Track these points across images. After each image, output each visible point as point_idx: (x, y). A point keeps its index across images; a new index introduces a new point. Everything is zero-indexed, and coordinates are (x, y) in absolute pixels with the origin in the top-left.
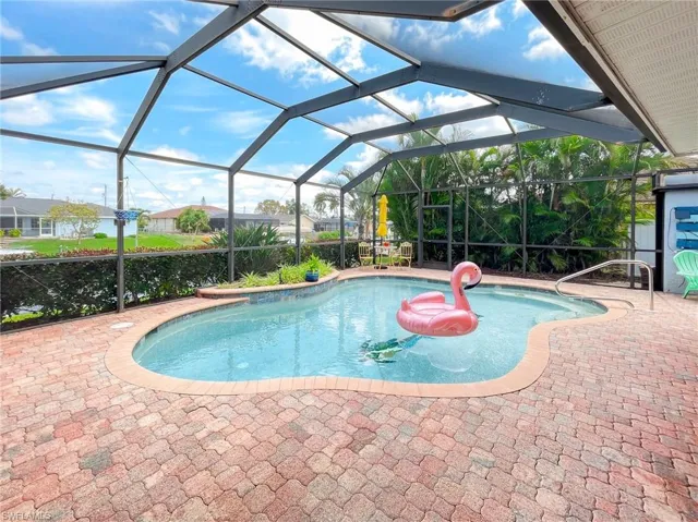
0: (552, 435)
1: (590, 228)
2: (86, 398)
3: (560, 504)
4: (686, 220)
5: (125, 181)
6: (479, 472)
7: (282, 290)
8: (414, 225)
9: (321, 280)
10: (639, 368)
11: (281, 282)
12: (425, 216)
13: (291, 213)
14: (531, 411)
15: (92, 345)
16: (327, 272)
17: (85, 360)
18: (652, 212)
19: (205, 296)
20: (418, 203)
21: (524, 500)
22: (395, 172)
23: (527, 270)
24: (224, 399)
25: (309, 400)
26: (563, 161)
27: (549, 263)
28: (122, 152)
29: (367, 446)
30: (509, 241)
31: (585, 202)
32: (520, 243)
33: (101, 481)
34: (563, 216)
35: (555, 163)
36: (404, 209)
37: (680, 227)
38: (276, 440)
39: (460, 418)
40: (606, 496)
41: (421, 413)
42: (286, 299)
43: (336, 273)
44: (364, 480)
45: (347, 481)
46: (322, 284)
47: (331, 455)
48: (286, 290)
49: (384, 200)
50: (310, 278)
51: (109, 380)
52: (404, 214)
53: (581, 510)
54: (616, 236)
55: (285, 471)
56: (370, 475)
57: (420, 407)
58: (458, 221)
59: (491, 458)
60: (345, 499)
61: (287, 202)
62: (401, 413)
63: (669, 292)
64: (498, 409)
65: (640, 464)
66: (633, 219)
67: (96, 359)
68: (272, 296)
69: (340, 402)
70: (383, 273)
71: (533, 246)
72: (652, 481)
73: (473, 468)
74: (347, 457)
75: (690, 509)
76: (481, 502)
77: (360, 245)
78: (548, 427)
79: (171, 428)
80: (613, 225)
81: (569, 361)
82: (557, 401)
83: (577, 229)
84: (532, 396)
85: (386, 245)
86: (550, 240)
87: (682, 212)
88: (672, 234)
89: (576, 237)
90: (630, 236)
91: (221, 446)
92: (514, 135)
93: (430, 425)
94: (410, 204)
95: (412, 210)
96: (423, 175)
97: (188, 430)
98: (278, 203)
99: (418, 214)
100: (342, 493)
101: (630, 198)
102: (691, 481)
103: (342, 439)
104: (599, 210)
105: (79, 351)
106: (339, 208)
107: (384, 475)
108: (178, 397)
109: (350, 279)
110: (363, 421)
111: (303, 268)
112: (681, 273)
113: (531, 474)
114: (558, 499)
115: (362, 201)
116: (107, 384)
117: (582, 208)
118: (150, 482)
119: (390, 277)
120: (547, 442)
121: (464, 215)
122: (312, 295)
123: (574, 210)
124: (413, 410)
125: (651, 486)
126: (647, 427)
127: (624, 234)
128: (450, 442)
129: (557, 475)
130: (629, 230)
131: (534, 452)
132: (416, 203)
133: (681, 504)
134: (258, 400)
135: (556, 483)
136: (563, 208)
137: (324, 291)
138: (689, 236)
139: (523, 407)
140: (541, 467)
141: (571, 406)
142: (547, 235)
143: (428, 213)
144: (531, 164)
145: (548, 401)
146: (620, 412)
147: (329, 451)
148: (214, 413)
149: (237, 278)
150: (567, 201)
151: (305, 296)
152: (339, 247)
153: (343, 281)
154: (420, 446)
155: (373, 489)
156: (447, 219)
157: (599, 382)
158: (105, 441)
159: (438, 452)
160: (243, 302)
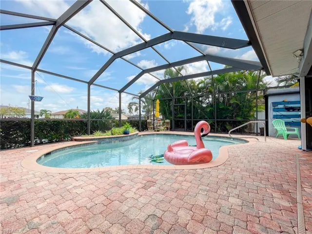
0: (233, 179)
1: (241, 113)
2: (8, 177)
3: (239, 202)
4: (277, 107)
5: (35, 83)
6: (203, 193)
7: (113, 138)
8: (170, 113)
9: (130, 134)
10: (263, 158)
11: (112, 134)
12: (175, 109)
13: (118, 113)
14: (223, 172)
15: (15, 158)
16: (133, 131)
17: (10, 163)
18: (263, 106)
19: (76, 140)
20: (172, 103)
21: (224, 201)
22: (163, 91)
23: (217, 131)
24: (82, 174)
25: (125, 173)
26: (230, 85)
27: (225, 127)
28: (34, 69)
29: (152, 187)
30: (209, 119)
31: (238, 102)
32: (214, 119)
33: (11, 207)
34: (230, 108)
35: (227, 87)
36: (167, 106)
37: (274, 110)
38: (108, 187)
39: (193, 176)
40: (258, 198)
41: (176, 175)
42: (115, 142)
43: (137, 132)
44: (150, 199)
45: (142, 200)
46: (131, 135)
47: (134, 191)
48: (115, 138)
49: (158, 101)
50: (126, 133)
51: (22, 170)
52: (166, 109)
53: (248, 203)
54: (250, 116)
55: (111, 198)
56: (153, 197)
57: (175, 173)
58: (189, 112)
59: (208, 188)
60: (141, 206)
61: (116, 108)
62: (167, 176)
63: (271, 136)
64: (209, 172)
65: (270, 187)
66: (257, 109)
67: (17, 163)
68: (107, 140)
69: (139, 173)
70: (158, 133)
71: (219, 120)
72: (275, 192)
73: (200, 192)
74: (142, 192)
75: (292, 200)
76: (205, 203)
77: (148, 121)
78: (230, 177)
79: (54, 186)
80: (249, 112)
81: (236, 156)
82: (233, 169)
83: (236, 114)
84: (223, 168)
85: (159, 121)
86: (225, 118)
87: (274, 104)
88: (271, 113)
89: (235, 117)
90: (255, 116)
91: (79, 191)
92: (211, 71)
93: (180, 179)
94: (169, 104)
95: (169, 107)
96: (174, 91)
97: (62, 186)
98: (112, 109)
99: (172, 109)
100: (140, 204)
101: (255, 101)
102: (290, 191)
103: (140, 185)
104: (243, 105)
105: (8, 160)
106: (138, 111)
107: (160, 197)
108: (59, 174)
109: (143, 135)
110: (150, 179)
111: (122, 129)
112: (275, 128)
113: (225, 192)
114: (238, 200)
115: (148, 105)
116: (21, 171)
117: (238, 105)
118: (39, 207)
119: (161, 134)
120: (231, 182)
121: (191, 108)
122: (126, 140)
123: (234, 106)
124: (172, 174)
125: (276, 193)
126: (270, 175)
127: (253, 115)
128: (189, 184)
129: (237, 192)
130: (255, 114)
131: (226, 185)
132: (171, 104)
133: (288, 198)
134: (99, 174)
135: (236, 195)
136: (230, 105)
137: (132, 139)
138: (278, 113)
139: (220, 171)
140: (229, 190)
141: (239, 170)
142: (224, 116)
143: (176, 108)
144: (218, 86)
145: (230, 169)
146: (258, 171)
147: (134, 190)
148: (77, 179)
149: (92, 133)
150: (231, 102)
151: (124, 141)
152: (138, 122)
153: (140, 135)
154: (176, 186)
155: (154, 202)
156: (184, 111)
157: (249, 162)
158: (17, 192)
159: (184, 188)
160: (94, 142)
